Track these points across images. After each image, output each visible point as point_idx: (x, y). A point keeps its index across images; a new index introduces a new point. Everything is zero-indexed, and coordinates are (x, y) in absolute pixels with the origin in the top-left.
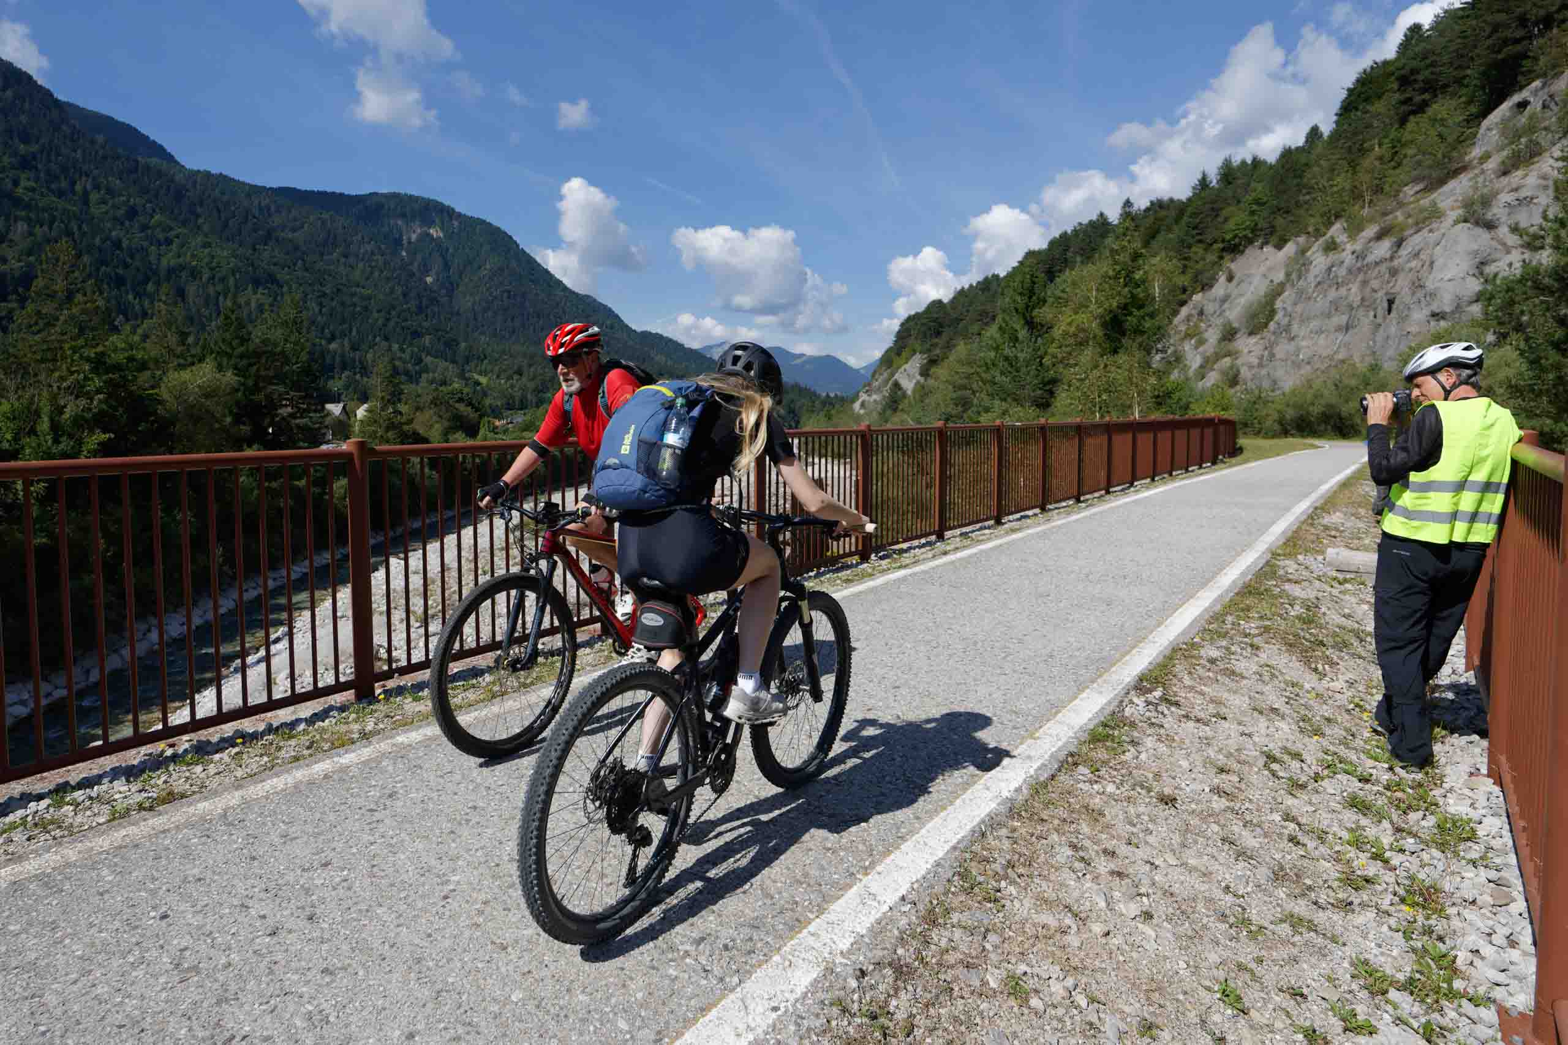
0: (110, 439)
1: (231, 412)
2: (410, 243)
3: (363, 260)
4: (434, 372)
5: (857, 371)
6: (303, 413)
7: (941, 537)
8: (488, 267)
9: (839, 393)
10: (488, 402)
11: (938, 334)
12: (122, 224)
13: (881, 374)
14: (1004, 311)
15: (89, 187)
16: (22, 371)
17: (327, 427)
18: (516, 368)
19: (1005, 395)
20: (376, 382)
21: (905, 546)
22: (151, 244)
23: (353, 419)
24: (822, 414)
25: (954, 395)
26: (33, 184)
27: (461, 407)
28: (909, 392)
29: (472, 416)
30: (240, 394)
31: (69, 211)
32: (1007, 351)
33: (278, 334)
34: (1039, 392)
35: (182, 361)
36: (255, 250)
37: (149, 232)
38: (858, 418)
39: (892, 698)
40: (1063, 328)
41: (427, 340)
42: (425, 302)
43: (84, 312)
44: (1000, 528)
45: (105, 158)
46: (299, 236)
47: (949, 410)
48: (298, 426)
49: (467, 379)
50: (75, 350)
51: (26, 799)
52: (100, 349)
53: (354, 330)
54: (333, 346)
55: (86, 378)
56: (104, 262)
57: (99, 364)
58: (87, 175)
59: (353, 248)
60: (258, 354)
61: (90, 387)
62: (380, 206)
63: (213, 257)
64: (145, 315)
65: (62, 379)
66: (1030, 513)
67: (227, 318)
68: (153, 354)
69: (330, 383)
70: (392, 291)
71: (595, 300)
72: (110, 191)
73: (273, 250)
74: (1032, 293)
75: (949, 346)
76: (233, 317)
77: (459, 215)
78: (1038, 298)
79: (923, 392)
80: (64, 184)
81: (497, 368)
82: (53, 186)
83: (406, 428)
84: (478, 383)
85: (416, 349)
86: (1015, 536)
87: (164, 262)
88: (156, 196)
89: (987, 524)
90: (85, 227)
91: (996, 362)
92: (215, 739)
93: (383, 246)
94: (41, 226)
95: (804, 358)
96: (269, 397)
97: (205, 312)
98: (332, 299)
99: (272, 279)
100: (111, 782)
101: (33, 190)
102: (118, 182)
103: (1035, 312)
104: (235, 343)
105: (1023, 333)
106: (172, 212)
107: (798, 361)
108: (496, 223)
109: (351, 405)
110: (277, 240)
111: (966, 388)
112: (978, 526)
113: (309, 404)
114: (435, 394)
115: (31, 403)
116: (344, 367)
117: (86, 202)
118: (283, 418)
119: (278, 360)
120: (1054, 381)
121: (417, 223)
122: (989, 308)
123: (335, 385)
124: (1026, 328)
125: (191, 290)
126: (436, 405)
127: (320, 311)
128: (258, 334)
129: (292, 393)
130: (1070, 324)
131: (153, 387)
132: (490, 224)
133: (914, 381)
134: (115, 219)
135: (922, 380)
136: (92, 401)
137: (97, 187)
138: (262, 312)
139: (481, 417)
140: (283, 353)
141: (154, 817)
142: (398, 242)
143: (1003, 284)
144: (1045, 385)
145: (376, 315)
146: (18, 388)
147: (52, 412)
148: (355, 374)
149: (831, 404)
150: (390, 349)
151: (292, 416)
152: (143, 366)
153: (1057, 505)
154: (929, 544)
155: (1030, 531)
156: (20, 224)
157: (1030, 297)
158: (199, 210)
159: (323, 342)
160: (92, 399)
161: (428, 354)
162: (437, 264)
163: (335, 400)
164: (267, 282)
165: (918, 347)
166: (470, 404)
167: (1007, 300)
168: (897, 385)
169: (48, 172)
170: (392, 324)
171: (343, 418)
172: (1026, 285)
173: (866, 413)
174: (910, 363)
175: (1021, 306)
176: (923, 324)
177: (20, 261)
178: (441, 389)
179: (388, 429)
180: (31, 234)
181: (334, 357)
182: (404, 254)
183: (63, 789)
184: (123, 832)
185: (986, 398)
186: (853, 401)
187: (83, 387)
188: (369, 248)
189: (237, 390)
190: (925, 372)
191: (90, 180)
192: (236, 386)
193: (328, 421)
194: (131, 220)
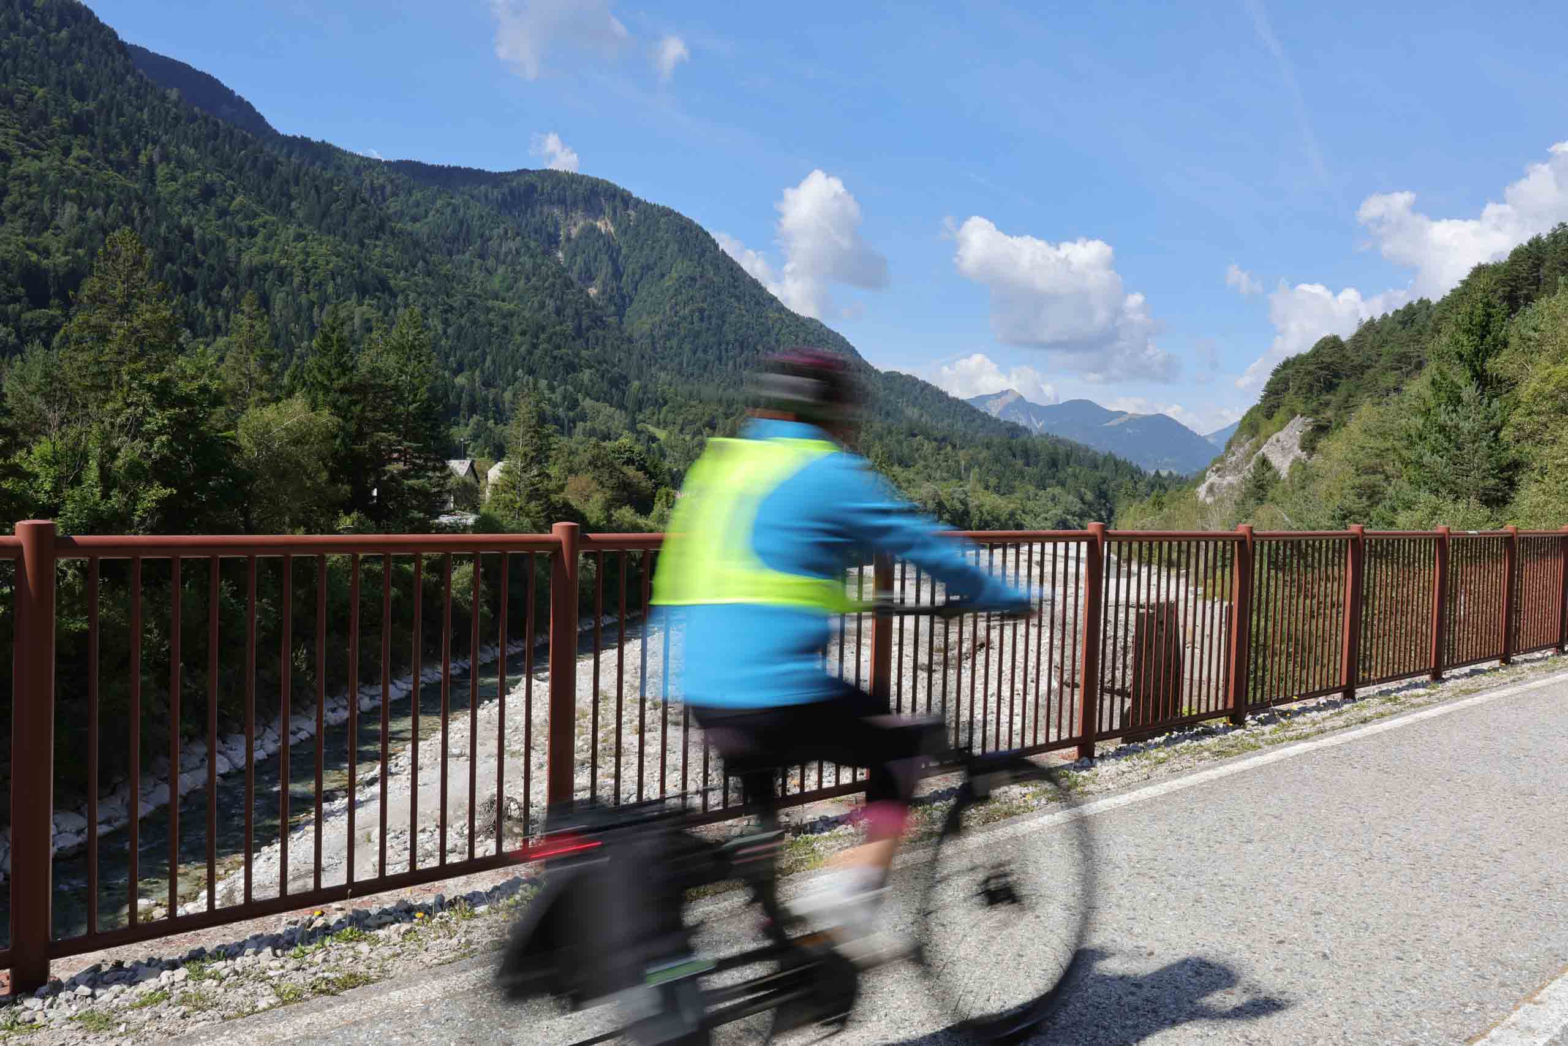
0: (171, 495)
1: (326, 465)
2: (568, 239)
3: (504, 262)
4: (593, 419)
5: (1203, 440)
6: (418, 471)
7: (1349, 695)
8: (675, 275)
9: (1175, 473)
10: (667, 464)
11: (1330, 387)
12: (195, 207)
13: (1241, 445)
14: (1440, 357)
15: (156, 158)
16: (67, 401)
17: (449, 492)
18: (706, 418)
19: (1438, 485)
20: (516, 432)
21: (1295, 706)
22: (230, 236)
23: (483, 482)
24: (1149, 500)
25: (1357, 482)
26: (88, 154)
27: (631, 471)
28: (1284, 474)
29: (644, 484)
30: (338, 441)
31: (129, 189)
32: (1443, 418)
33: (390, 362)
34: (1491, 482)
35: (265, 394)
36: (362, 245)
37: (228, 218)
38: (1203, 510)
39: (1311, 929)
40: (1533, 385)
41: (586, 375)
42: (586, 322)
43: (147, 325)
44: (1440, 687)
45: (177, 119)
46: (421, 229)
47: (1347, 503)
48: (411, 488)
49: (639, 433)
50: (134, 375)
51: (155, 966)
52: (165, 374)
53: (489, 358)
54: (460, 380)
55: (146, 413)
56: (171, 259)
57: (163, 395)
58: (155, 143)
59: (493, 244)
60: (362, 388)
61: (151, 426)
62: (531, 188)
63: (308, 254)
64: (217, 330)
65: (117, 412)
66: (1485, 666)
67: (326, 338)
68: (231, 382)
69: (454, 430)
70: (542, 306)
71: (822, 326)
72: (182, 164)
73: (386, 246)
74: (1485, 329)
75: (1347, 406)
76: (334, 336)
77: (638, 201)
78: (1494, 340)
79: (1304, 476)
80: (125, 154)
81: (680, 420)
82: (112, 156)
83: (554, 498)
84: (653, 439)
85: (570, 388)
86: (1468, 701)
87: (245, 259)
88: (240, 170)
89: (1418, 679)
90: (148, 211)
91: (1425, 433)
92: (374, 910)
93: (532, 244)
94: (94, 210)
95: (1123, 419)
96: (374, 446)
97: (295, 328)
98: (462, 316)
99: (383, 285)
100: (256, 953)
101: (86, 161)
102: (192, 151)
103: (1490, 363)
104: (335, 372)
105: (1469, 392)
106: (259, 193)
107: (1115, 422)
108: (687, 214)
109: (480, 462)
110: (392, 233)
111: (1375, 473)
112: (1405, 682)
113: (426, 460)
114: (596, 451)
115: (78, 443)
116: (473, 409)
117: (152, 179)
118: (392, 478)
119: (389, 397)
120: (1516, 465)
121: (580, 213)
122: (1413, 349)
123: (460, 434)
124: (1475, 384)
125: (279, 298)
126: (596, 467)
127: (445, 332)
128: (365, 362)
129: (406, 443)
130: (1545, 380)
131: (228, 428)
132: (678, 215)
133: (1292, 457)
134: (187, 200)
135: (1303, 455)
136: (152, 446)
137: (165, 158)
138: (370, 330)
139: (657, 486)
140: (395, 388)
141: (339, 1003)
142: (553, 240)
143: (1434, 317)
144: (1502, 471)
145: (518, 339)
146: (62, 423)
147: (103, 456)
148: (487, 419)
149: (1162, 486)
150: (535, 388)
151: (405, 475)
152: (217, 400)
153: (1528, 656)
154: (1335, 704)
155: (1494, 695)
156: (69, 204)
157: (1483, 337)
158: (294, 190)
159: (447, 374)
160: (151, 441)
161: (588, 394)
162: (605, 270)
163: (460, 455)
164: (377, 290)
165: (1301, 407)
166: (642, 468)
167: (1445, 340)
168: (1264, 462)
169: (107, 139)
170: (538, 353)
171: (471, 479)
172: (1476, 320)
173: (1216, 502)
174: (1285, 430)
175: (1467, 350)
176: (1309, 373)
177: (66, 253)
178: (603, 444)
179: (530, 498)
180: (82, 219)
181: (460, 397)
182: (560, 255)
183: (197, 956)
184: (306, 1020)
185: (1406, 486)
186: (1197, 485)
187: (142, 424)
188: (512, 245)
189: (336, 437)
190: (1309, 445)
191: (157, 149)
192: (335, 430)
193: (451, 483)
194: (206, 202)
